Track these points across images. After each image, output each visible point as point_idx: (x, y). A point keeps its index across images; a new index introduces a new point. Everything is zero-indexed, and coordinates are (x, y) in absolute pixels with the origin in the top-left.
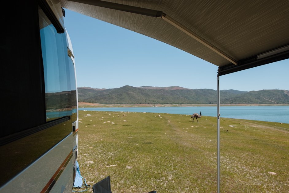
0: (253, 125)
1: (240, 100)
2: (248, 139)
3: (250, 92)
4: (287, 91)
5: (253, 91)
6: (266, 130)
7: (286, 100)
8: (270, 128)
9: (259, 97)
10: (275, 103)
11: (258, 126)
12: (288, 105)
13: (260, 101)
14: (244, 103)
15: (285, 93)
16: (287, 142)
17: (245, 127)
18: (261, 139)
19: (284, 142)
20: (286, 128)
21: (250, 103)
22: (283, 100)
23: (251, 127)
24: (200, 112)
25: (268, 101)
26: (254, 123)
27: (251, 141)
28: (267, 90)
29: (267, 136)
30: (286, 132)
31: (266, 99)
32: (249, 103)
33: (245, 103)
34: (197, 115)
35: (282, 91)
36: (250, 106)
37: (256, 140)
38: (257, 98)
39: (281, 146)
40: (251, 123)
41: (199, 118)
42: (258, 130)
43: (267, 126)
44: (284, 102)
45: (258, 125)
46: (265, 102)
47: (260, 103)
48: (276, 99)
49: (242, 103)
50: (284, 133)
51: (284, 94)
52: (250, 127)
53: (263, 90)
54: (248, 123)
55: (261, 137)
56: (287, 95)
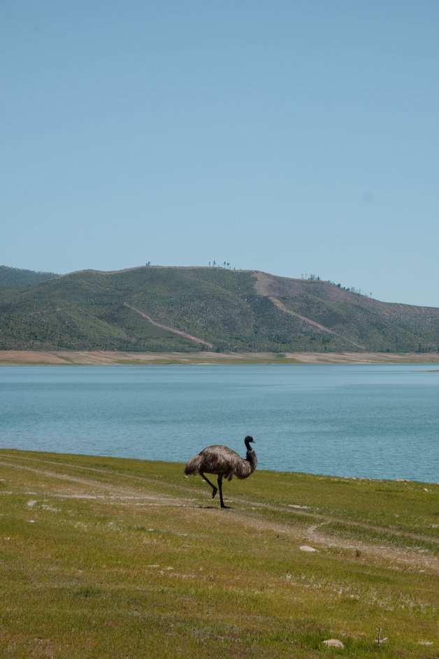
0: (79, 485)
1: (12, 323)
2: (37, 593)
3: (71, 276)
4: (268, 276)
5: (87, 275)
6: (154, 517)
7: (264, 330)
8: (177, 502)
9: (123, 307)
10: (204, 348)
11: (107, 493)
12: (269, 362)
13: (124, 336)
14: (31, 348)
15: (261, 290)
16: (270, 593)
17: (31, 503)
18: (122, 586)
19: (255, 600)
20: (261, 499)
21: (70, 348)
22: (249, 331)
23: (66, 504)
24: (248, 440)
25: (171, 336)
26: (82, 474)
27: (54, 609)
28: (163, 269)
29: (156, 559)
30: (260, 525)
31: (160, 322)
32: (62, 346)
33: (40, 349)
34: (224, 456)
35: (246, 278)
36: (70, 363)
37: (87, 593)
38: (111, 319)
39: (237, 629)
40: (65, 477)
41: (242, 476)
42: (104, 520)
43: (158, 489)
44: (250, 345)
45: (109, 487)
46: (153, 342)
47: (124, 347)
48: (212, 323)
49: (18, 348)
50: (251, 531)
51: (251, 297)
52: (57, 502)
53: (142, 271)
54: (48, 474)
55: (122, 571)
56: (266, 303)
